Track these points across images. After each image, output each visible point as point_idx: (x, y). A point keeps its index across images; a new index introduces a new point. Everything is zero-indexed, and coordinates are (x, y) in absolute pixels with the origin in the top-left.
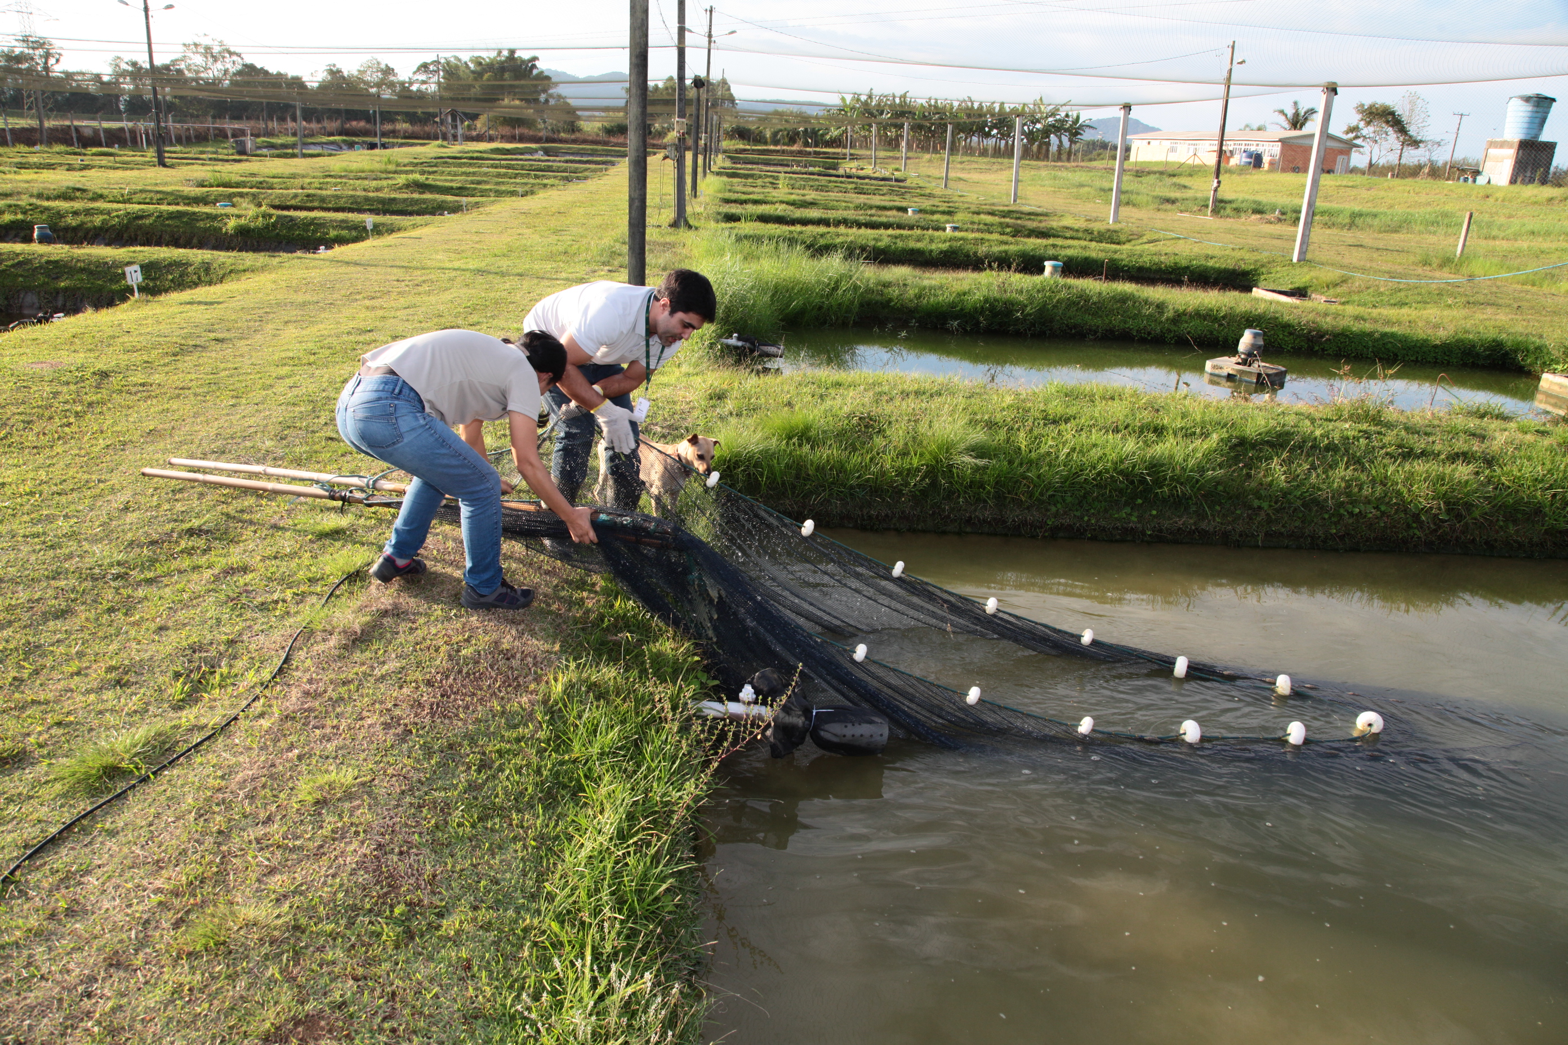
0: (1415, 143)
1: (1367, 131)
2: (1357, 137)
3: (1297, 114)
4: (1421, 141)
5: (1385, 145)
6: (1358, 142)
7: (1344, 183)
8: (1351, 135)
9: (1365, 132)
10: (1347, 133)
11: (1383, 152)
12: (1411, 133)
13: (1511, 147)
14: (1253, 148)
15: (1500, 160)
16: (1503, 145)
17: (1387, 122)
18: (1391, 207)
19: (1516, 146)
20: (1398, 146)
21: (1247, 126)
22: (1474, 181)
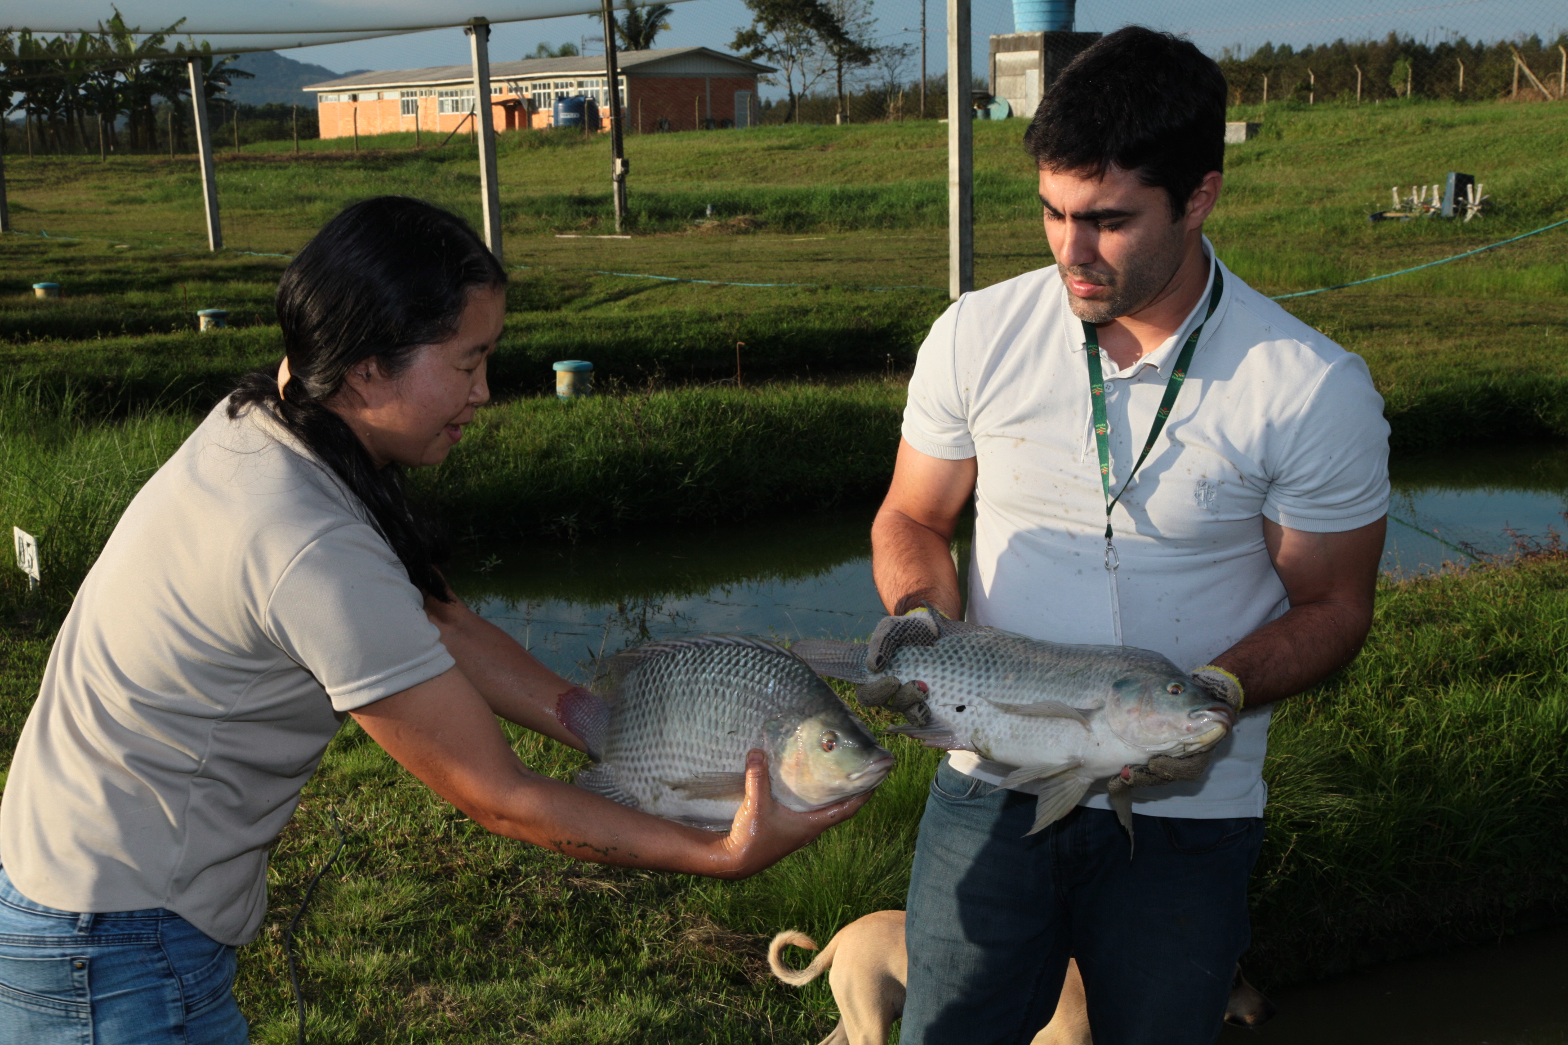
0: (862, 55)
1: (774, 39)
2: (757, 53)
3: (633, 18)
4: (871, 51)
5: (811, 63)
6: (762, 61)
7: (774, 142)
8: (746, 51)
9: (770, 41)
10: (738, 45)
11: (810, 78)
12: (851, 37)
13: (1032, 48)
14: (573, 92)
15: (1019, 71)
16: (1018, 44)
17: (806, 21)
18: (879, 177)
19: (1040, 43)
20: (832, 62)
21: (542, 48)
22: (987, 114)
